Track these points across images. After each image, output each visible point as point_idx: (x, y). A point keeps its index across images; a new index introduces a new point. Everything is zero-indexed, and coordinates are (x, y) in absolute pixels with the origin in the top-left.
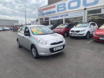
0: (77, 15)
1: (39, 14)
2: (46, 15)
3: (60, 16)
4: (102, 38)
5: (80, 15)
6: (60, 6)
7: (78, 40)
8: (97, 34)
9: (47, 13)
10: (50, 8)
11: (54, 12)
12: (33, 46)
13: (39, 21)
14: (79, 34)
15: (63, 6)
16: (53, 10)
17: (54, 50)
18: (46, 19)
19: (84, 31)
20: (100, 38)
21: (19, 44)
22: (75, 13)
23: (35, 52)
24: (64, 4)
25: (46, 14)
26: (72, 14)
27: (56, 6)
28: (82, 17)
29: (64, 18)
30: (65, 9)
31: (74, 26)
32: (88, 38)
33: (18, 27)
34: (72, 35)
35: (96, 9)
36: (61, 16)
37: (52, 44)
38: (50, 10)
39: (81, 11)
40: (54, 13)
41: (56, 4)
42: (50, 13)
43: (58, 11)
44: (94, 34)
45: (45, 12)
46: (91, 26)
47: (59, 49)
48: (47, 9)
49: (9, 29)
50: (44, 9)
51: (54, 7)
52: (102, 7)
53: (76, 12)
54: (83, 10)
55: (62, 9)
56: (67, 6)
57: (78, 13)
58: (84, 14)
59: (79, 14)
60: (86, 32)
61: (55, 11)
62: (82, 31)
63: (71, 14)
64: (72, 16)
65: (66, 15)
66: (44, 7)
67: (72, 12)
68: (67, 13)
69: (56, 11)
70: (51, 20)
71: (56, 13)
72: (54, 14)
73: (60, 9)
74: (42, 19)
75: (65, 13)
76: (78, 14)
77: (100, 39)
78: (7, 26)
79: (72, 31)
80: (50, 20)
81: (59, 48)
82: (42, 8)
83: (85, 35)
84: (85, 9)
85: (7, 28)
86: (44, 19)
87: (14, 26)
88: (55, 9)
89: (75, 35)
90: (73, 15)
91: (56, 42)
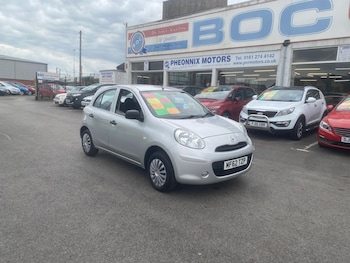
0: (260, 59)
1: (129, 46)
2: (156, 53)
3: (200, 61)
4: (347, 139)
5: (268, 62)
6: (203, 28)
7: (271, 142)
8: (333, 125)
9: (157, 47)
10: (168, 30)
11: (183, 44)
12: (156, 152)
13: (129, 70)
14: (274, 123)
15: (212, 27)
16: (179, 37)
17: (225, 168)
18: (152, 65)
19: (289, 112)
20: (344, 140)
21: (92, 145)
22: (254, 55)
23: (164, 172)
24: (219, 22)
25: (155, 51)
26: (243, 56)
27: (191, 27)
28: (275, 68)
29: (214, 66)
30: (220, 38)
31: (255, 96)
32: (299, 135)
33: (54, 86)
34: (250, 123)
35: (319, 45)
36: (204, 61)
37: (219, 149)
38: (168, 36)
39: (271, 48)
40: (182, 48)
41: (191, 20)
42: (168, 46)
43: (197, 42)
44: (324, 126)
45: (150, 41)
46: (310, 99)
47: (238, 165)
48: (158, 32)
49: (17, 90)
50: (148, 34)
51: (185, 27)
52: (341, 42)
53: (255, 49)
54: (279, 47)
55: (212, 36)
56: (226, 29)
57: (263, 54)
58: (282, 59)
59: (267, 59)
60: (294, 118)
61: (186, 42)
62: (282, 113)
63: (239, 56)
64: (243, 61)
65: (223, 59)
66: (151, 24)
67: (244, 50)
68: (225, 52)
69: (190, 43)
70: (170, 69)
71: (190, 48)
72: (184, 51)
73: (202, 37)
74: (138, 65)
75: (218, 52)
76: (264, 59)
77: (342, 141)
78: (9, 81)
79: (250, 112)
80: (165, 71)
81: (239, 163)
82: (141, 30)
83: (291, 126)
84: (286, 44)
85: (9, 88)
86: (146, 67)
87: (40, 81)
88: (187, 36)
89: (259, 125)
90: (247, 60)
91: (230, 143)
